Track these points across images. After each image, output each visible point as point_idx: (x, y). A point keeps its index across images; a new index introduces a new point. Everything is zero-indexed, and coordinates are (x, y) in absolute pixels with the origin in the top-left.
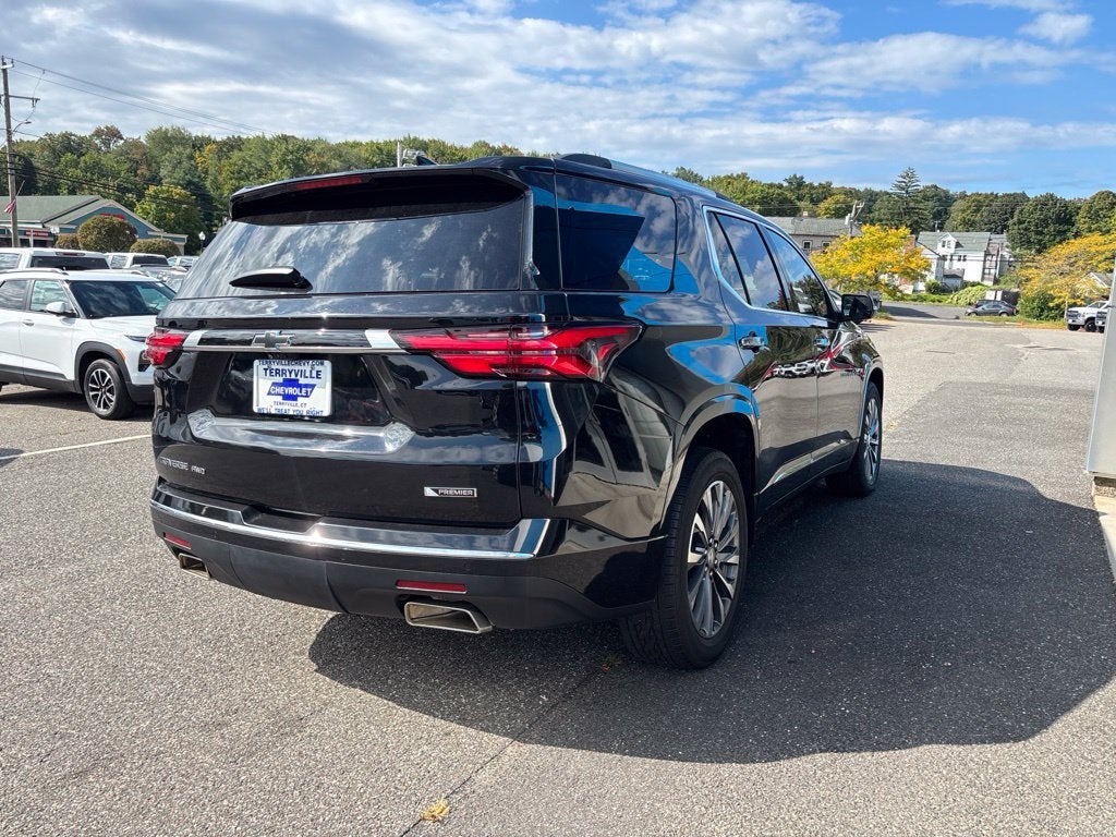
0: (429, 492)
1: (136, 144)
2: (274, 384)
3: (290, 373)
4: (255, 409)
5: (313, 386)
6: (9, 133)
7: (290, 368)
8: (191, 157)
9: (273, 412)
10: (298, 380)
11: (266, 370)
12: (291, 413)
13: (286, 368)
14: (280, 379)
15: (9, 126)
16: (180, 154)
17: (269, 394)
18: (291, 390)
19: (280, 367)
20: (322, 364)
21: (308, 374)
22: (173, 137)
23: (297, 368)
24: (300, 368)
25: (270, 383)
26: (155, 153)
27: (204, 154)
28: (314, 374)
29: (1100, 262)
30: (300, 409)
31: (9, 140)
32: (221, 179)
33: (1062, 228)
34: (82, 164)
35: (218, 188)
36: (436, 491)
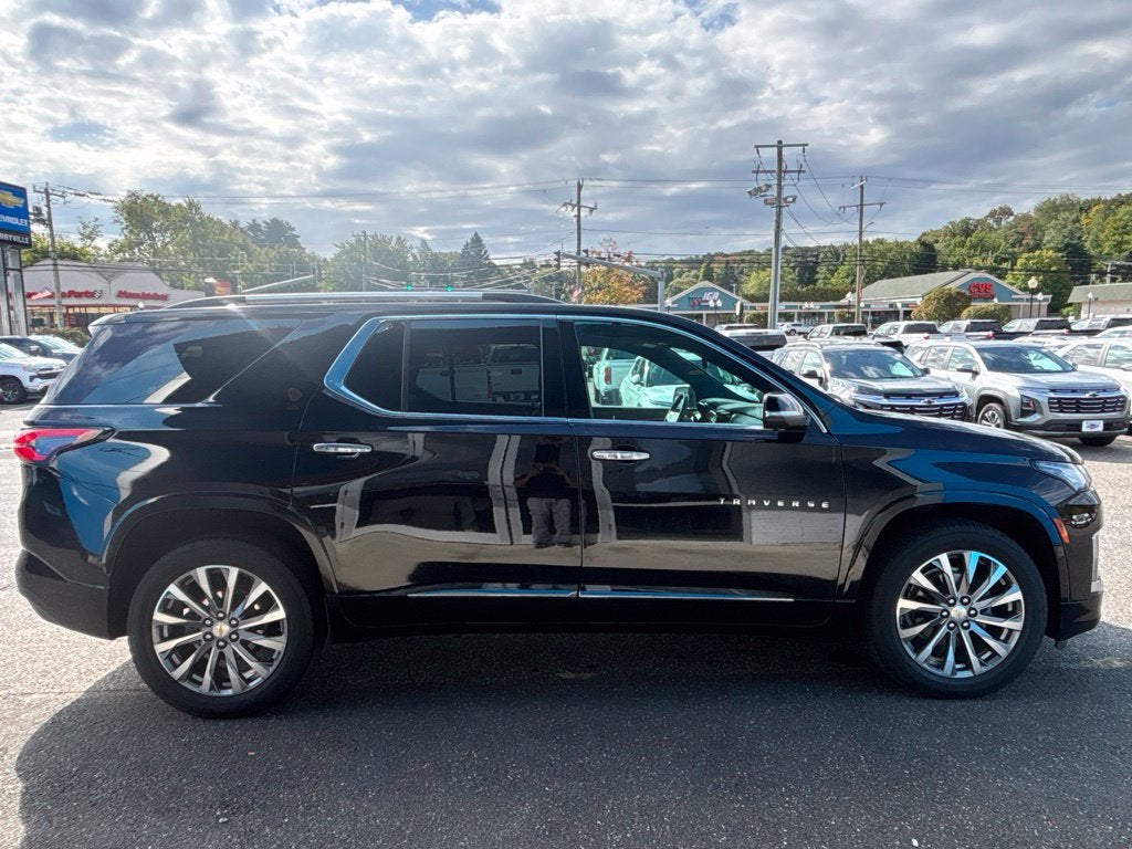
1: (1026, 217)
6: (861, 233)
8: (1077, 220)
15: (861, 228)
16: (1066, 219)
22: (1061, 205)
26: (1042, 222)
27: (1091, 215)
31: (861, 239)
32: (1102, 236)
34: (968, 244)
35: (1099, 246)
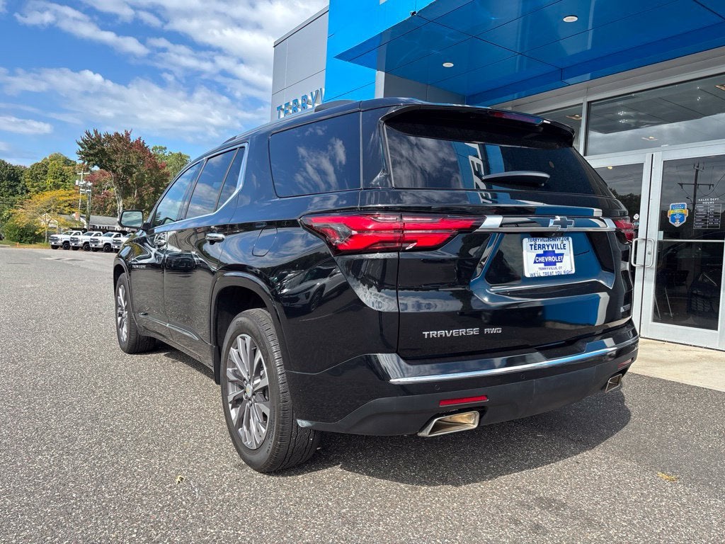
0: (622, 309)
2: (538, 255)
3: (548, 246)
4: (527, 275)
7: (548, 243)
9: (542, 275)
10: (554, 251)
11: (531, 245)
12: (554, 274)
13: (545, 243)
14: (541, 252)
17: (535, 262)
18: (550, 259)
19: (541, 243)
20: (568, 239)
21: (559, 246)
23: (552, 243)
24: (554, 242)
25: (535, 254)
28: (562, 246)
29: (65, 207)
30: (559, 270)
33: (12, 183)
36: (624, 309)
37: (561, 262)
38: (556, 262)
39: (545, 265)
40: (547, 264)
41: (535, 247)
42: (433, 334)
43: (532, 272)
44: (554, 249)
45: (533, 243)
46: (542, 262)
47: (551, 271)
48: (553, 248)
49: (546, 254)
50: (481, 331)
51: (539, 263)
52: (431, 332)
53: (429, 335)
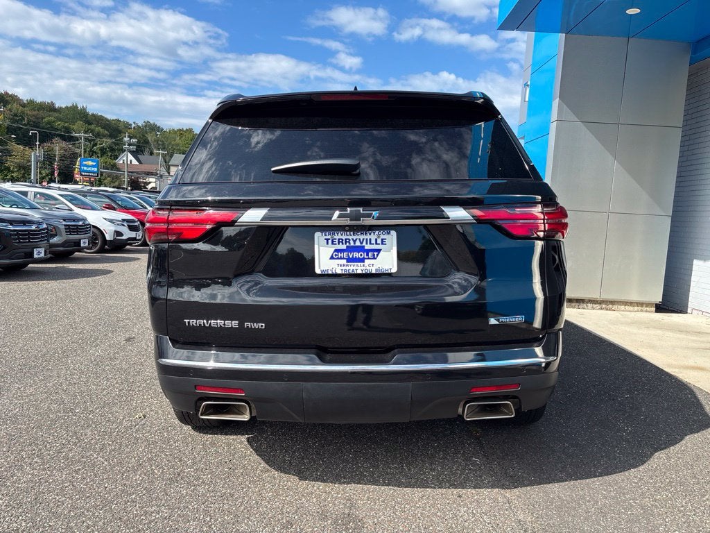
0: (493, 321)
2: (337, 251)
3: (355, 241)
4: (318, 271)
5: (379, 251)
7: (355, 237)
9: (339, 272)
10: (364, 246)
11: (327, 240)
12: (359, 272)
13: (350, 237)
14: (342, 247)
17: (332, 258)
18: (356, 255)
19: (344, 237)
20: (389, 233)
21: (373, 241)
23: (362, 237)
24: (365, 237)
25: (333, 250)
28: (379, 241)
30: (368, 268)
36: (498, 320)
37: (374, 258)
38: (364, 259)
39: (347, 262)
40: (349, 260)
41: (333, 241)
42: (193, 322)
43: (325, 269)
44: (364, 244)
45: (329, 237)
46: (344, 258)
47: (355, 268)
48: (361, 243)
49: (350, 249)
50: (241, 324)
51: (338, 258)
52: (191, 321)
53: (189, 323)
